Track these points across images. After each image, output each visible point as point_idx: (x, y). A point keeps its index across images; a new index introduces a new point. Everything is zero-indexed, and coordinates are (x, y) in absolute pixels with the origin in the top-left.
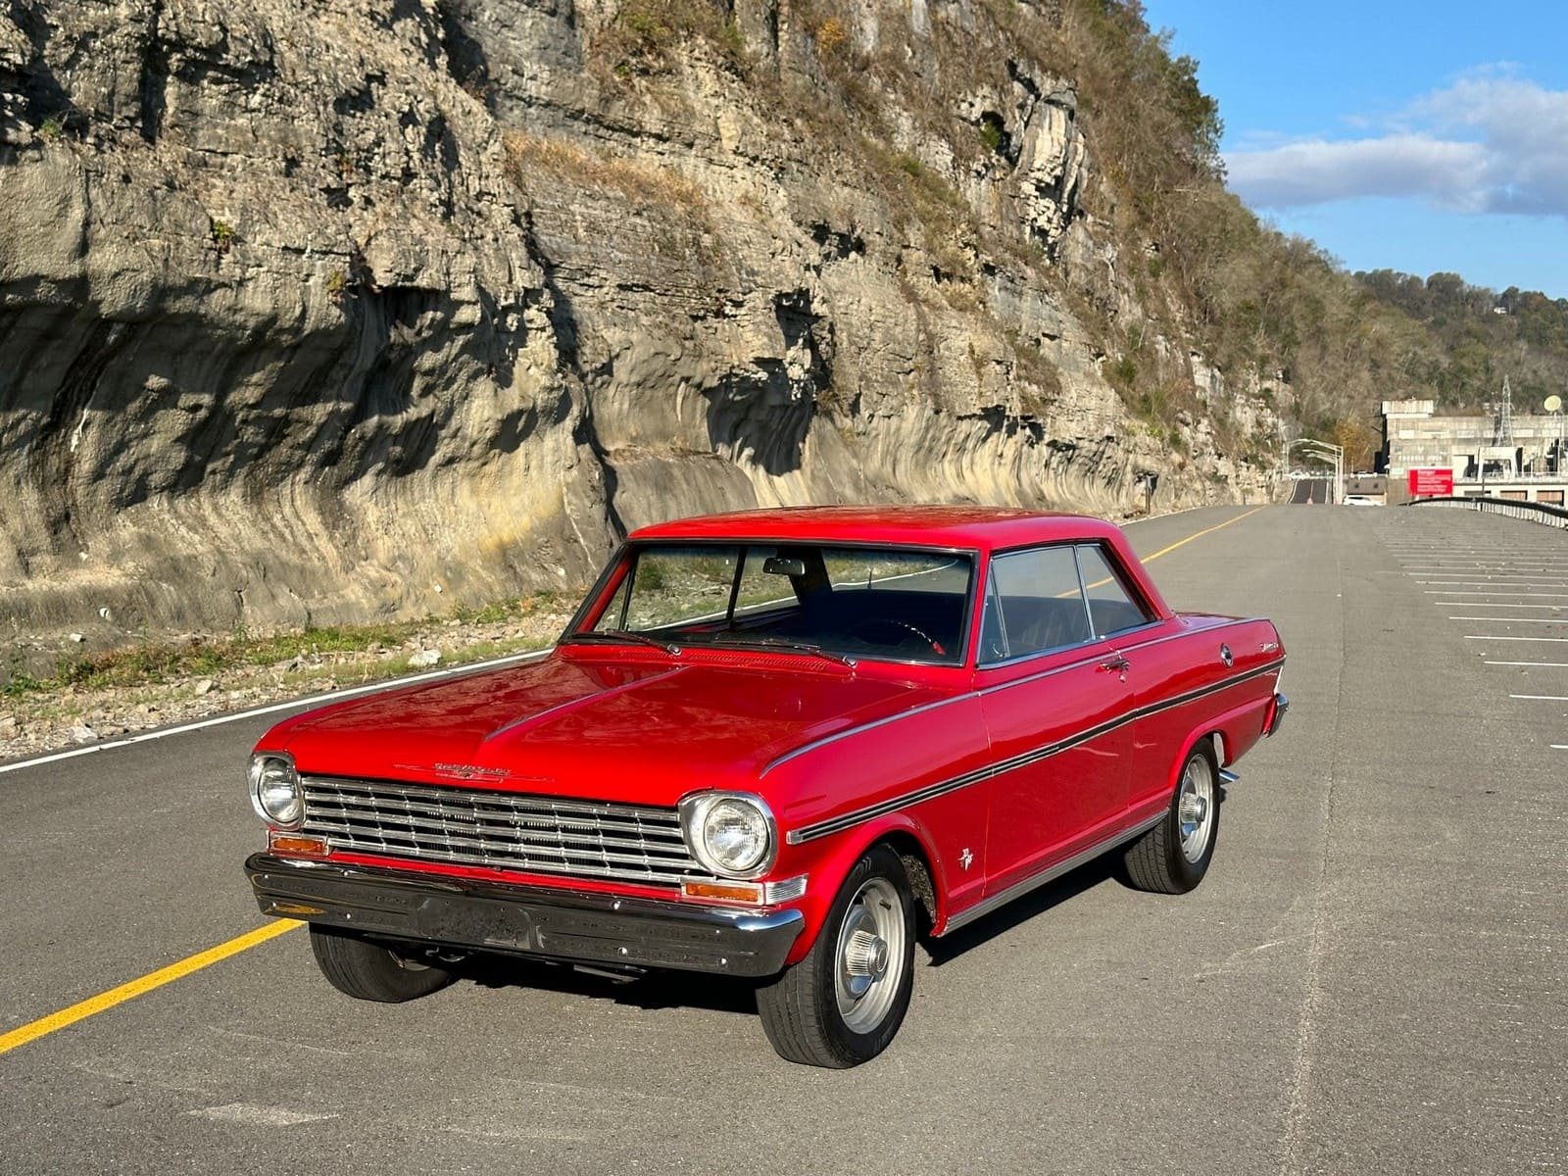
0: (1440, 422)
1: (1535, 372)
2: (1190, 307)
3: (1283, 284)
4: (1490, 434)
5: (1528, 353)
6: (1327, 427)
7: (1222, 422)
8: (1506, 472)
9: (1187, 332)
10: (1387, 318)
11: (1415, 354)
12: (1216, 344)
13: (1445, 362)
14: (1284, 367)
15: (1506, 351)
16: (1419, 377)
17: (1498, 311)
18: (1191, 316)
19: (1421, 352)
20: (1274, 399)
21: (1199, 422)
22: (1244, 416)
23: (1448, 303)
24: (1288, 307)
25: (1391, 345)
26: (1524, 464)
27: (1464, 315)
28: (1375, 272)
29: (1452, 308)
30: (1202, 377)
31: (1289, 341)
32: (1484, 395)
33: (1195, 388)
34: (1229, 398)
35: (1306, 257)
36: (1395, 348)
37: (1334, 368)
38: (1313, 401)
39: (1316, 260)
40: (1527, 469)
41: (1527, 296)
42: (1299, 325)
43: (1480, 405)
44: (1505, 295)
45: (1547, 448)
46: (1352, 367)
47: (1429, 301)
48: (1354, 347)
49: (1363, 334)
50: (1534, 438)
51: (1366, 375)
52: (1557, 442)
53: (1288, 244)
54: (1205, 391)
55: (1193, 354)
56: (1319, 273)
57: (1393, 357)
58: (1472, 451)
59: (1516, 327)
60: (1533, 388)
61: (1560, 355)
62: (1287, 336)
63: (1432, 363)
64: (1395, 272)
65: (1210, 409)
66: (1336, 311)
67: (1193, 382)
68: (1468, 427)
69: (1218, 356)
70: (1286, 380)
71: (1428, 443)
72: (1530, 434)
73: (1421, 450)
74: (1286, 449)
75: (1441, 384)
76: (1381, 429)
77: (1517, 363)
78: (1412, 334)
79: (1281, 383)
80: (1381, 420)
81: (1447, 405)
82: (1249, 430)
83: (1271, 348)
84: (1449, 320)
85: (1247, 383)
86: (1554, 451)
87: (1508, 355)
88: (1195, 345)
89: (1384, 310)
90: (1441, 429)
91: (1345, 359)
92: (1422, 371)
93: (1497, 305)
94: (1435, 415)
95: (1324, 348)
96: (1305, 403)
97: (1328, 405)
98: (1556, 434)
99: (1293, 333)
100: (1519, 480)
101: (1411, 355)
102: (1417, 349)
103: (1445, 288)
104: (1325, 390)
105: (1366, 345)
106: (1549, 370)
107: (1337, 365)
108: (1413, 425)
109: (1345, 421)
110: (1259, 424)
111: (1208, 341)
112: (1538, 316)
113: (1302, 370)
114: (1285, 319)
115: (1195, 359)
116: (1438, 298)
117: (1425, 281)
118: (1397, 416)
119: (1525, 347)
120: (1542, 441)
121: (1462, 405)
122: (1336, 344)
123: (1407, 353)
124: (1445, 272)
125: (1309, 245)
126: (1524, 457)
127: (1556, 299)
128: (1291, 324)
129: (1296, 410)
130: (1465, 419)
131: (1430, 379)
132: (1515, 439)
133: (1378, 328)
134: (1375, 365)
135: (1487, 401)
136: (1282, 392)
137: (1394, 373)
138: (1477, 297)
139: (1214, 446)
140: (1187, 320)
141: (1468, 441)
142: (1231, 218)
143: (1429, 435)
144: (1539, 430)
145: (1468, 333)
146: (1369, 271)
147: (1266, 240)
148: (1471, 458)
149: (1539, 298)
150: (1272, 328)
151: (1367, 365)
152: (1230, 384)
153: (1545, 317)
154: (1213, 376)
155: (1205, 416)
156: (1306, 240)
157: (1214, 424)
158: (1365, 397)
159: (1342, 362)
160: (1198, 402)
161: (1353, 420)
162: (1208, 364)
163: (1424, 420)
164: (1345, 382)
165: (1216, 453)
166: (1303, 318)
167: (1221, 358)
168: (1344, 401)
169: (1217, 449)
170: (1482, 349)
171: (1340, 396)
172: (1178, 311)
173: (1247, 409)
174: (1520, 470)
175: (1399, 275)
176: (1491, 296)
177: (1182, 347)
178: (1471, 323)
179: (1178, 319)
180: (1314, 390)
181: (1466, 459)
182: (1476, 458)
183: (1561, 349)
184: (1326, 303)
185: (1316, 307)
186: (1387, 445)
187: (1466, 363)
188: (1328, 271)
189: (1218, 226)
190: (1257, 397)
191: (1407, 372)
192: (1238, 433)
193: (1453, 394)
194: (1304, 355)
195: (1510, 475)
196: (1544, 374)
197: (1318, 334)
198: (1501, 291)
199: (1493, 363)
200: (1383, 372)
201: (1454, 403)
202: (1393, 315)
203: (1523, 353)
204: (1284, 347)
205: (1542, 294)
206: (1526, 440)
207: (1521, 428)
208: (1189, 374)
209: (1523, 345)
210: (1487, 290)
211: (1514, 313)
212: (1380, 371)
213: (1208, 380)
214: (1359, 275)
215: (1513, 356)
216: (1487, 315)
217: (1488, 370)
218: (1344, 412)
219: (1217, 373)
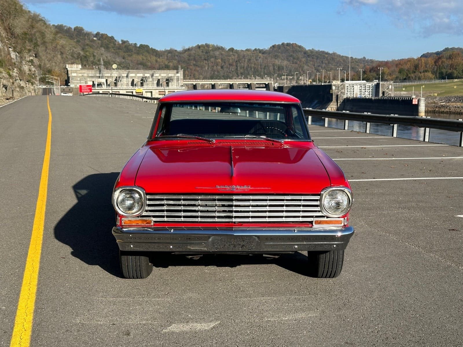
0: (84, 71)
1: (107, 57)
2: (7, 33)
3: (32, 27)
4: (98, 75)
5: (105, 51)
6: (50, 72)
7: (20, 70)
8: (103, 86)
9: (7, 40)
10: (64, 39)
11: (73, 50)
12: (17, 45)
13: (82, 53)
14: (35, 53)
15: (98, 51)
16: (75, 58)
17: (95, 39)
18: (8, 35)
19: (75, 50)
20: (34, 63)
21: (14, 69)
22: (26, 68)
23: (80, 36)
24: (35, 34)
25: (66, 47)
26: (108, 83)
27: (85, 39)
28: (58, 25)
29: (82, 37)
30: (13, 55)
31: (36, 45)
32: (94, 63)
33: (12, 58)
34: (21, 62)
35: (38, 19)
36: (67, 48)
37: (50, 54)
38: (45, 64)
39: (41, 20)
40: (109, 85)
41: (102, 35)
42: (39, 40)
43: (92, 66)
44: (96, 34)
45: (114, 79)
46: (55, 54)
47: (75, 35)
48: (55, 48)
49: (57, 44)
50: (110, 76)
51: (59, 56)
52: (117, 78)
53: (32, 15)
54: (14, 59)
55: (10, 47)
56: (43, 24)
57: (67, 51)
58: (93, 80)
59: (100, 44)
60: (107, 62)
61: (113, 52)
62: (35, 43)
63: (78, 53)
64: (64, 25)
65: (16, 65)
66: (49, 37)
67: (10, 57)
68: (91, 73)
69: (18, 48)
70: (36, 57)
71: (80, 77)
72: (109, 75)
73: (79, 79)
74: (38, 78)
75: (81, 60)
76: (66, 72)
77: (102, 54)
78: (72, 45)
79: (35, 58)
80: (66, 70)
81: (84, 67)
82: (27, 72)
83: (30, 47)
84: (81, 41)
85: (25, 58)
86: (116, 80)
87: (99, 52)
88: (10, 45)
89: (63, 37)
90: (84, 73)
91: (53, 51)
92: (75, 56)
93: (95, 37)
94: (81, 69)
95: (46, 47)
96: (42, 64)
97: (49, 65)
98: (116, 75)
99: (37, 42)
100: (107, 88)
101: (72, 51)
102: (74, 49)
103: (79, 31)
104: (48, 60)
105: (59, 47)
106: (111, 56)
107: (51, 53)
108: (76, 72)
109: (55, 70)
110: (30, 70)
111: (14, 44)
112: (106, 41)
113: (41, 54)
114: (34, 38)
115: (10, 49)
116: (77, 34)
117: (73, 28)
118: (71, 69)
119: (104, 50)
120: (112, 77)
121: (87, 66)
122: (50, 46)
123: (71, 50)
124: (79, 26)
125: (39, 15)
126: (108, 82)
127: (110, 36)
128: (36, 39)
129: (40, 66)
130: (91, 70)
131: (78, 58)
132: (105, 76)
133: (62, 42)
134: (62, 53)
135: (94, 65)
136: (36, 61)
137: (67, 56)
138: (88, 34)
139: (19, 77)
140: (7, 37)
141: (92, 77)
142: (17, 5)
143: (80, 75)
144: (111, 74)
145: (87, 45)
146: (56, 25)
147: (26, 13)
148: (93, 82)
149: (106, 35)
150: (31, 40)
151: (60, 53)
152: (21, 58)
153: (108, 41)
154: (16, 55)
155: (15, 67)
156: (38, 14)
157: (18, 70)
158: (60, 63)
159: (52, 52)
160: (13, 63)
161: (57, 69)
162: (14, 51)
163: (79, 70)
164: (53, 58)
165: (20, 79)
166: (39, 38)
167: (18, 49)
168: (54, 64)
169: (20, 78)
170: (91, 50)
171: (52, 62)
172: (4, 33)
173: (26, 66)
174: (107, 85)
175: (65, 26)
176: (92, 34)
177: (6, 45)
178: (87, 42)
179: (4, 36)
180: (45, 60)
181: (92, 82)
182: (95, 82)
183: (113, 51)
184: (46, 34)
185: (43, 35)
186: (68, 78)
187: (88, 53)
188: (45, 24)
189: (13, 7)
190: (29, 62)
191: (71, 56)
192: (25, 73)
193: (85, 63)
194: (41, 49)
195: (104, 87)
196: (109, 58)
197: (44, 43)
198: (95, 33)
199: (95, 54)
200: (64, 56)
201: (85, 65)
202: (66, 38)
203: (103, 51)
204: (35, 46)
205: (106, 34)
206: (108, 77)
207: (107, 73)
208: (9, 54)
209: (103, 49)
210: (91, 32)
211: (99, 39)
212: (63, 55)
213: (15, 56)
214: (54, 25)
215: (100, 52)
216: (92, 40)
217: (94, 56)
218: (54, 67)
219: (17, 54)
